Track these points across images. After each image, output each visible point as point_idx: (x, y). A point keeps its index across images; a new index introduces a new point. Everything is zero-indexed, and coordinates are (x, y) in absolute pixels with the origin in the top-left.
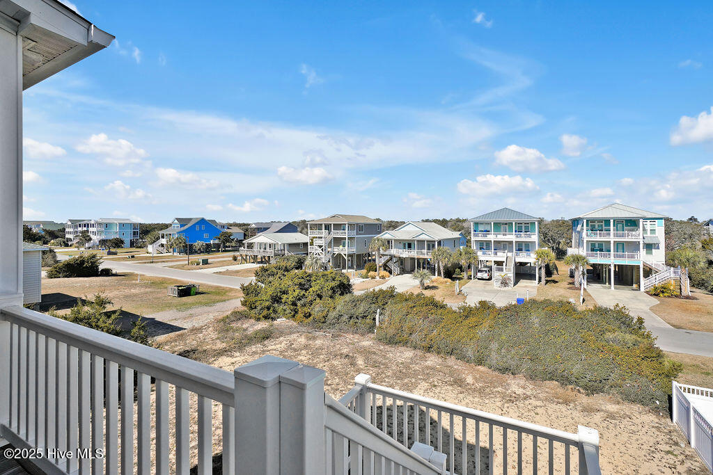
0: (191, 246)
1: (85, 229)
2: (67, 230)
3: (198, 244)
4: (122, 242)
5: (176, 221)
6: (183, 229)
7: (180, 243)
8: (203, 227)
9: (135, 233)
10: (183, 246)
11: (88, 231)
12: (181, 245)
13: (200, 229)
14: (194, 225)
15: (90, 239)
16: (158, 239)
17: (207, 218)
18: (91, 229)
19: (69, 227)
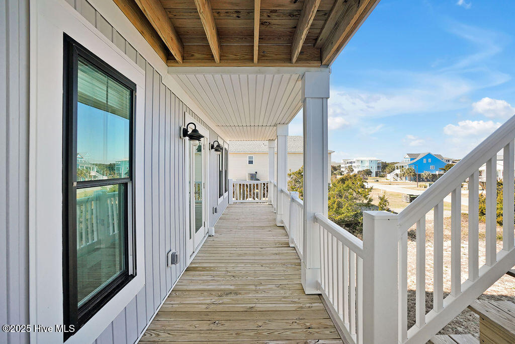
0: (419, 175)
1: (350, 164)
2: (342, 166)
3: (425, 174)
4: (371, 172)
5: (407, 156)
6: (413, 162)
7: (411, 172)
8: (430, 160)
9: (378, 167)
10: (413, 175)
11: (351, 166)
12: (412, 174)
13: (427, 161)
14: (422, 159)
15: (353, 170)
16: (394, 170)
17: (433, 153)
18: (353, 164)
19: (342, 164)
